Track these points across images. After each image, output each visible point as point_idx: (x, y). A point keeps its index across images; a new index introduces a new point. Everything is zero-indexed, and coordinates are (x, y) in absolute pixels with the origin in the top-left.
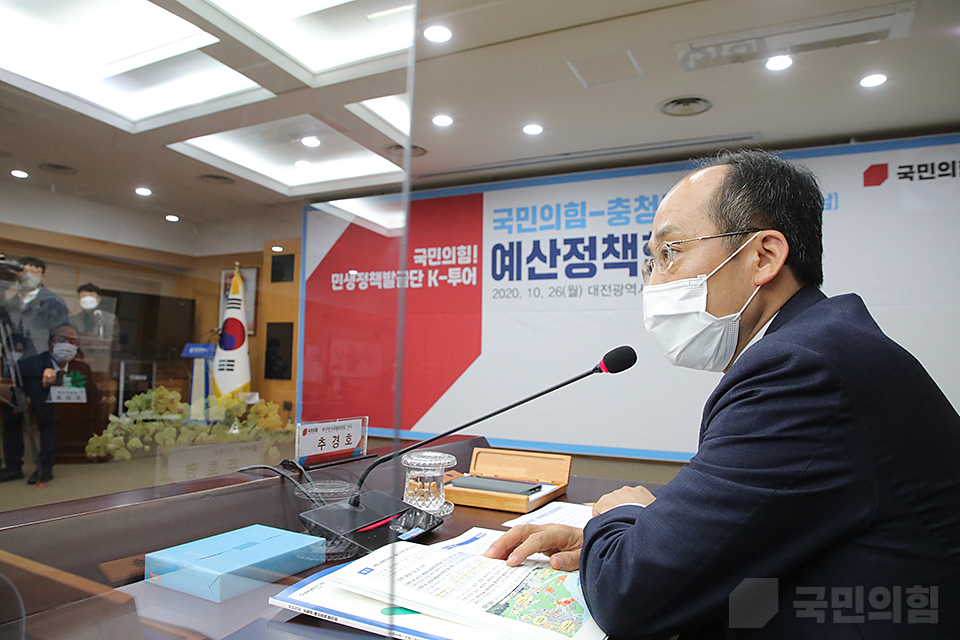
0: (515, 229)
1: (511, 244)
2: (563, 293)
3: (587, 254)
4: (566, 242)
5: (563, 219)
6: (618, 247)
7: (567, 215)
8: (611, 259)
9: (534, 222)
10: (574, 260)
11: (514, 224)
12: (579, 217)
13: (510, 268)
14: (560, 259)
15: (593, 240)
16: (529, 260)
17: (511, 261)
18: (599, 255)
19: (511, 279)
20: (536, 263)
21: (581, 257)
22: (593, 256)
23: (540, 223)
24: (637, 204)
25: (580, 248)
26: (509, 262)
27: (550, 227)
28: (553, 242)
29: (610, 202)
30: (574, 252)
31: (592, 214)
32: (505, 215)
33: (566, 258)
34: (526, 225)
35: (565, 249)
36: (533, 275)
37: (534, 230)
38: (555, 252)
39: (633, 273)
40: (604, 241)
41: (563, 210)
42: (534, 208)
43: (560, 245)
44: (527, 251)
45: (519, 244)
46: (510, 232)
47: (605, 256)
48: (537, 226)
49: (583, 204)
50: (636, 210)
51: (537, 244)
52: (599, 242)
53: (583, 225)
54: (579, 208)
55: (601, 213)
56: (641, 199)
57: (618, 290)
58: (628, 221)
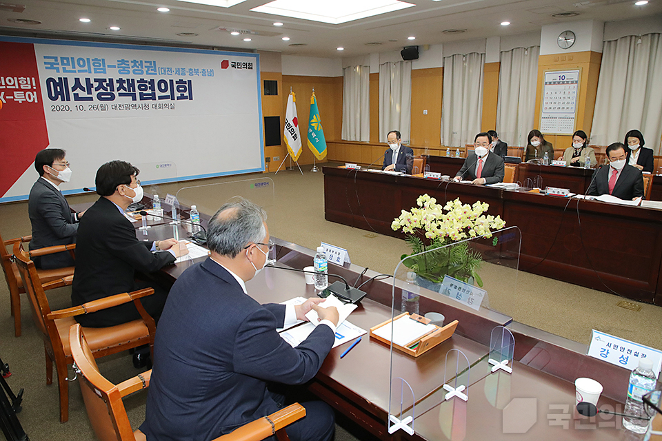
0: (61, 70)
1: (60, 79)
2: (97, 108)
3: (108, 88)
4: (96, 80)
5: (92, 67)
6: (125, 85)
7: (94, 65)
8: (122, 91)
9: (74, 67)
10: (101, 91)
11: (61, 67)
12: (102, 67)
13: (61, 93)
14: (93, 90)
15: (111, 80)
16: (74, 89)
17: (61, 88)
18: (116, 89)
19: (63, 100)
20: (78, 91)
21: (106, 89)
22: (112, 89)
23: (78, 68)
24: (133, 64)
25: (104, 84)
26: (59, 89)
27: (85, 71)
28: (88, 80)
29: (118, 61)
30: (101, 86)
31: (109, 66)
32: (53, 61)
33: (97, 89)
34: (69, 68)
35: (96, 85)
36: (77, 98)
37: (75, 72)
38: (90, 86)
39: (134, 99)
40: (117, 82)
41: (92, 62)
42: (73, 59)
43: (92, 82)
44: (71, 84)
45: (66, 79)
46: (58, 71)
47: (118, 89)
48: (76, 70)
49: (103, 60)
50: (132, 67)
51: (77, 80)
52: (115, 82)
53: (105, 72)
54: (101, 62)
55: (115, 66)
56: (135, 62)
57: (128, 107)
58: (129, 73)
